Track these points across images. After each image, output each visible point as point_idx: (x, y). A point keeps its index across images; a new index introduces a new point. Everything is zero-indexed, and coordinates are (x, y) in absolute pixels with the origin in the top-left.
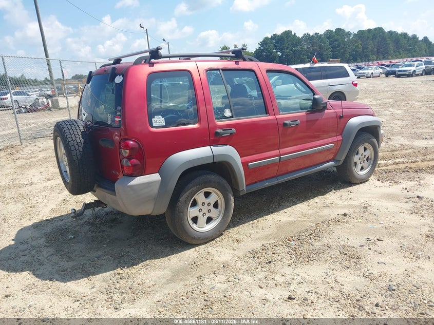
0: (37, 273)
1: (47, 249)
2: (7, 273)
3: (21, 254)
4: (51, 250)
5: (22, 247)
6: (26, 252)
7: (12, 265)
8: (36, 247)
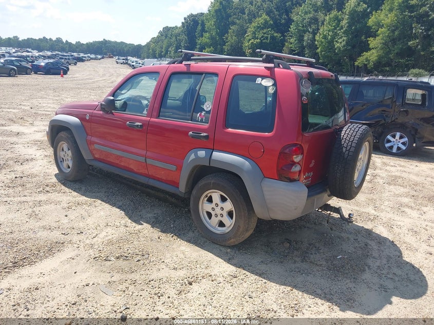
0: (399, 254)
1: (371, 265)
2: (421, 270)
3: (397, 279)
4: (370, 261)
5: (389, 284)
6: (390, 276)
7: (412, 273)
8: (379, 275)
